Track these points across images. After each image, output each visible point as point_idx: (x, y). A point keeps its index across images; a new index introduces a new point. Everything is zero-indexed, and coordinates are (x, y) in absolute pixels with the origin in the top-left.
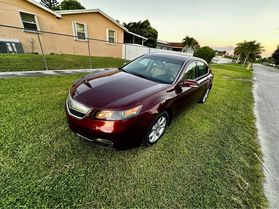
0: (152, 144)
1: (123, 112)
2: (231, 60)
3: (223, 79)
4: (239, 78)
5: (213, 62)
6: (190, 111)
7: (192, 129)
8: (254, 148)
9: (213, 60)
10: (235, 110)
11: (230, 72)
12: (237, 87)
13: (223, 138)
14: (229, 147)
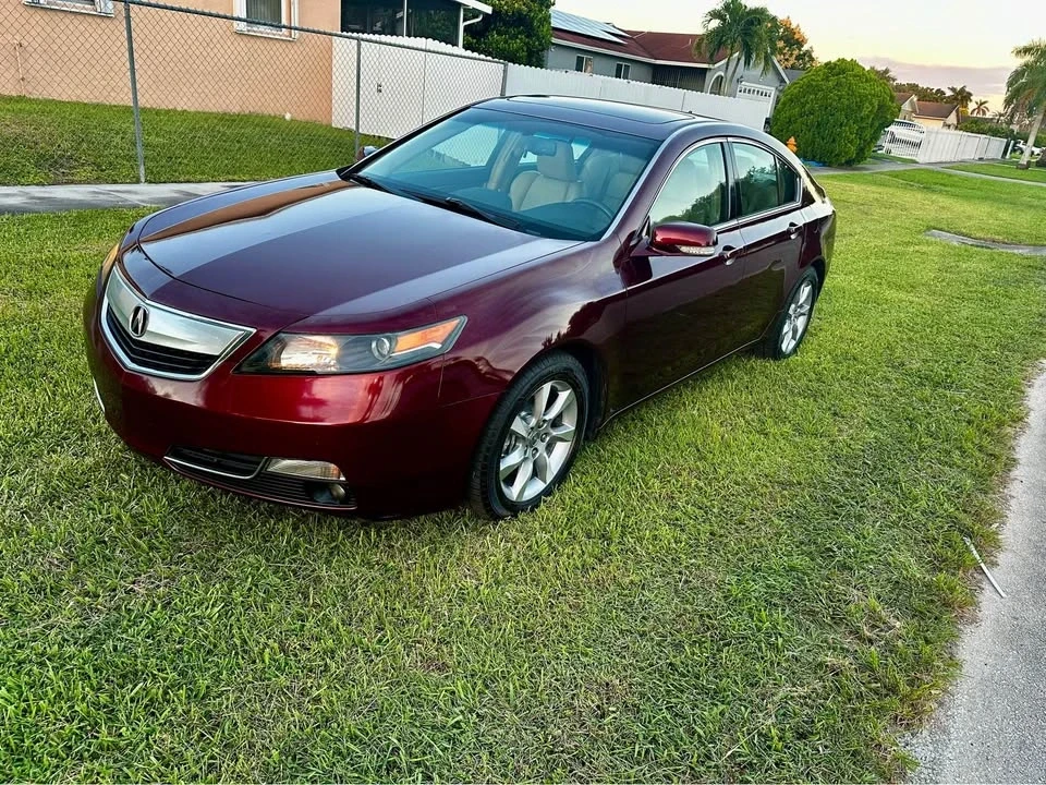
0: (515, 508)
1: (390, 339)
2: (996, 146)
3: (925, 249)
4: (1019, 244)
5: (889, 152)
6: (711, 388)
7: (705, 459)
8: (968, 521)
9: (893, 140)
10: (937, 385)
11: (977, 214)
12: (986, 289)
13: (847, 490)
14: (859, 518)
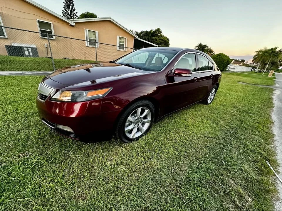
0: (131, 140)
1: (85, 92)
2: (250, 69)
3: (238, 85)
4: (258, 85)
5: (229, 69)
7: (187, 128)
8: (266, 154)
9: (229, 68)
10: (247, 112)
11: (248, 79)
12: (254, 92)
13: (225, 141)
